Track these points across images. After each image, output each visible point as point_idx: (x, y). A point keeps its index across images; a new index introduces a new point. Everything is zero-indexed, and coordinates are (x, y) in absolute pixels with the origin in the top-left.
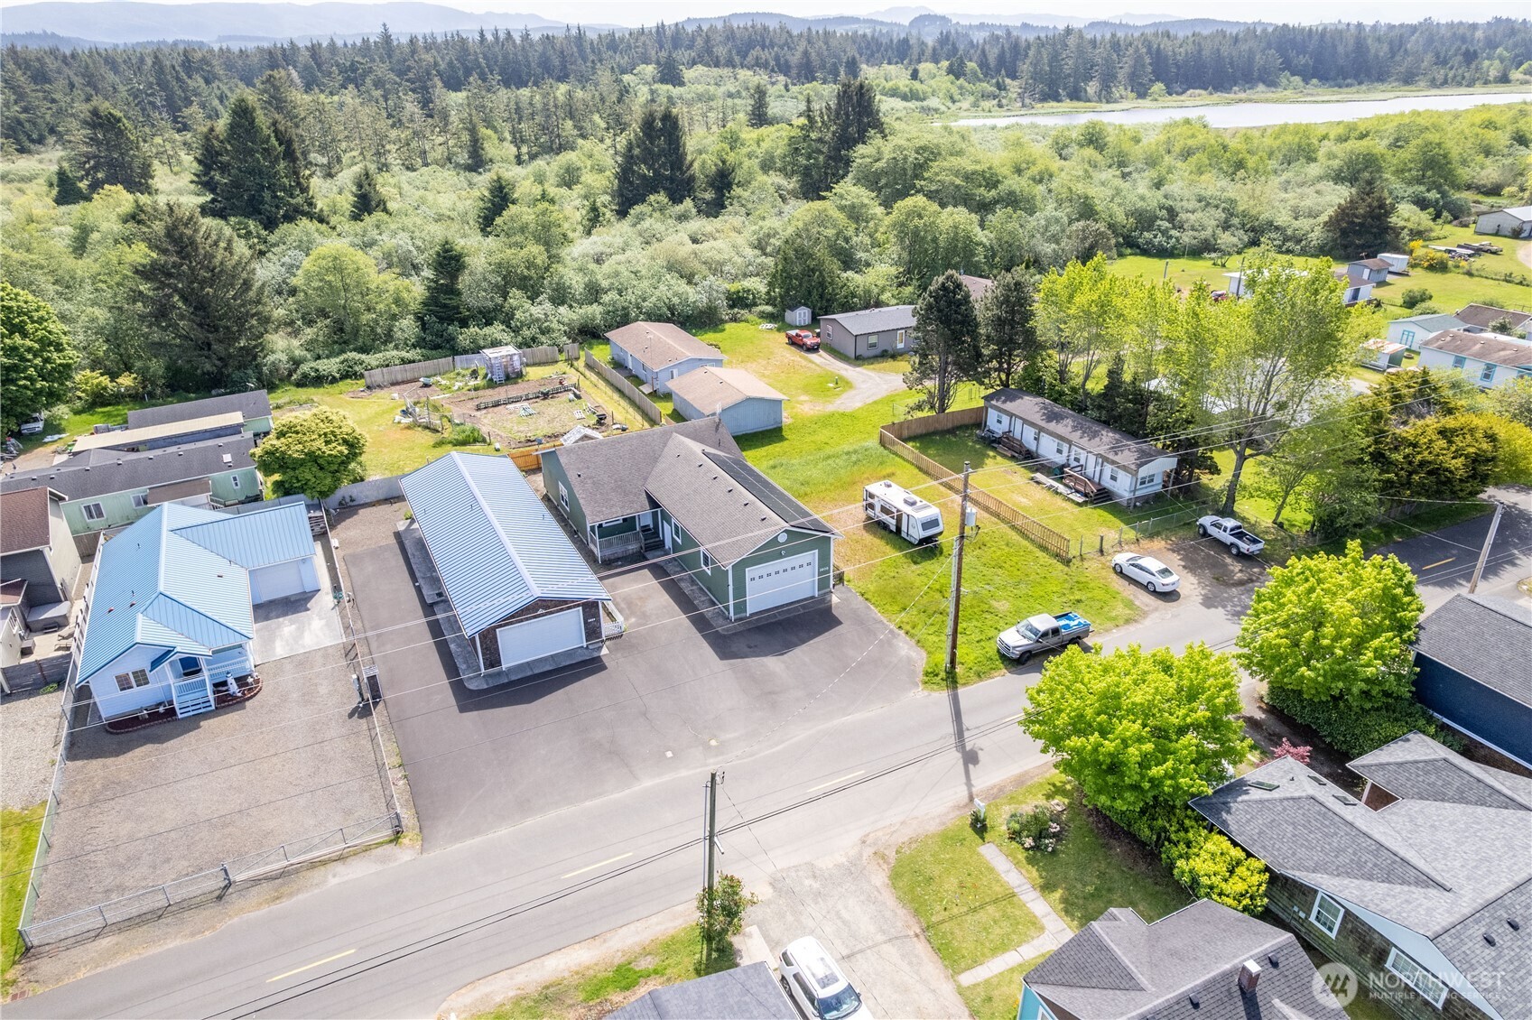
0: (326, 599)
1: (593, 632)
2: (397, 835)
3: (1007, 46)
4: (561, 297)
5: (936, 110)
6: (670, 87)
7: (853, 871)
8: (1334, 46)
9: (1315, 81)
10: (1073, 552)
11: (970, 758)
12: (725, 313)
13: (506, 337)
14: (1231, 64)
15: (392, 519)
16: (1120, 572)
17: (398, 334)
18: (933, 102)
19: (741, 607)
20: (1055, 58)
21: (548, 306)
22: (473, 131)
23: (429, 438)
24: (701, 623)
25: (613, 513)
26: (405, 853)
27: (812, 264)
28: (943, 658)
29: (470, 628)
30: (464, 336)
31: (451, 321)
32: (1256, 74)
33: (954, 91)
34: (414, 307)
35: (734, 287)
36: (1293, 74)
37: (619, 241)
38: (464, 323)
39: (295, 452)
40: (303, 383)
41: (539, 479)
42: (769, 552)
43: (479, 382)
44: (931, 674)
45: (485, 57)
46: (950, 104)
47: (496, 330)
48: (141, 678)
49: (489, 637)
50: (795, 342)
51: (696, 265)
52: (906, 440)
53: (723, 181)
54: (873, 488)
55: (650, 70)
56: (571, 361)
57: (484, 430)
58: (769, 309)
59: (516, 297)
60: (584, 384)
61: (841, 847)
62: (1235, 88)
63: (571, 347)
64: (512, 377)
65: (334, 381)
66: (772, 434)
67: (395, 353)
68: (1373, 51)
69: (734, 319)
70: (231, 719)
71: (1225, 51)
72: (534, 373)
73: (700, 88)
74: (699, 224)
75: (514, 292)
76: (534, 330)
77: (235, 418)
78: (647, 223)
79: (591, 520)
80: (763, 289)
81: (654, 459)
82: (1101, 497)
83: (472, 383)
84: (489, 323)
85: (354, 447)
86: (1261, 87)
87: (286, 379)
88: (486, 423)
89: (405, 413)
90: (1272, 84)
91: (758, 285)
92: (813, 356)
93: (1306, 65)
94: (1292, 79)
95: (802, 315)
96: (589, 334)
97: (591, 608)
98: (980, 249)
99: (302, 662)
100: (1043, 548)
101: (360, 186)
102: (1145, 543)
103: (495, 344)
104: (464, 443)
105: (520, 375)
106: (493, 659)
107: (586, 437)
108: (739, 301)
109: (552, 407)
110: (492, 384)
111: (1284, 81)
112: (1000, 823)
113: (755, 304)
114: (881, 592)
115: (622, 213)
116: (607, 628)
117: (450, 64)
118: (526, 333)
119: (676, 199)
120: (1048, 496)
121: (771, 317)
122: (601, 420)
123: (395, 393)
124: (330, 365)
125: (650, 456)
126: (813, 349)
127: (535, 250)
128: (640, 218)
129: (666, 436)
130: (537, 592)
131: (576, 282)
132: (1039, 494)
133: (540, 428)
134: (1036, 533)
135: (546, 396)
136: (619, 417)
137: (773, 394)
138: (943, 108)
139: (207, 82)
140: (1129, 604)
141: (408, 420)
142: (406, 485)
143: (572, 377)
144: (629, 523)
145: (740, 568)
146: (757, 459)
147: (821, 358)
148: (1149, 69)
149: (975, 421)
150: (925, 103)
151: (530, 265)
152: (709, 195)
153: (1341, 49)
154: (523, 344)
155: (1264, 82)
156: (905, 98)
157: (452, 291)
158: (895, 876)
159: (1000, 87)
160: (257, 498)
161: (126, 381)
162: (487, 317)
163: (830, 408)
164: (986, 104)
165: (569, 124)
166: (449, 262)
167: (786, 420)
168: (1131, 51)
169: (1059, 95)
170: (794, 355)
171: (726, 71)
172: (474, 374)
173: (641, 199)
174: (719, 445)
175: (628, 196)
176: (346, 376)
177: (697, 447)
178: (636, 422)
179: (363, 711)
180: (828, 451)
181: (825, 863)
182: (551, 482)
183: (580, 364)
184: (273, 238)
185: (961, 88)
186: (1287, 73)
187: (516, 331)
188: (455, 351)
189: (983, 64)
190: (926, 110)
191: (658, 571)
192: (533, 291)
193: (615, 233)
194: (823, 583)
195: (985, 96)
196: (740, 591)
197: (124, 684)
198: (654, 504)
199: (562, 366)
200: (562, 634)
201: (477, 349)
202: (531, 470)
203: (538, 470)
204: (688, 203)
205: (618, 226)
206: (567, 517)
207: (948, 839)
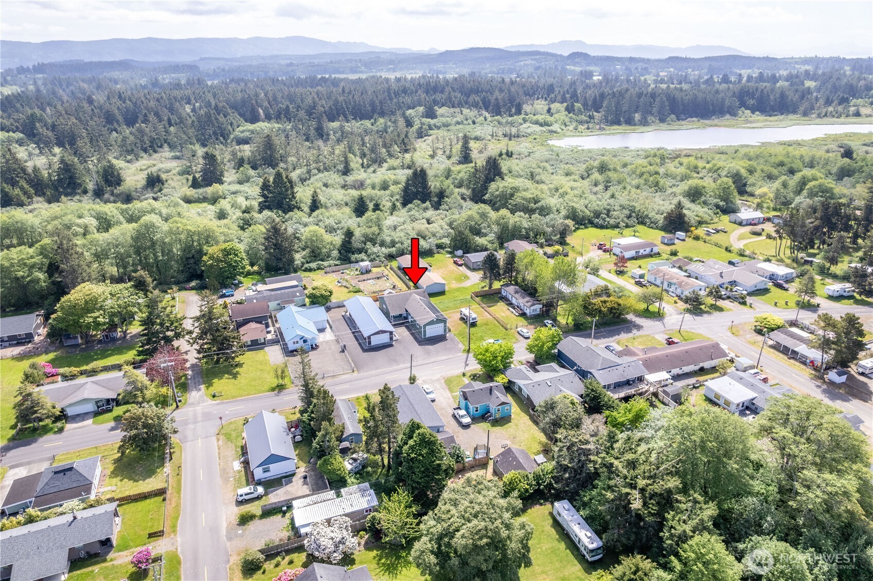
0: (328, 329)
1: (391, 339)
2: (353, 371)
3: (597, 95)
4: (382, 244)
5: (555, 132)
6: (430, 120)
7: (438, 380)
8: (768, 96)
9: (757, 113)
10: (509, 327)
11: (467, 365)
12: (435, 250)
13: (365, 258)
14: (713, 105)
15: (341, 311)
16: (518, 333)
17: (332, 255)
18: (556, 127)
19: (425, 335)
20: (618, 104)
21: (379, 248)
22: (346, 158)
23: (346, 290)
24: (416, 338)
25: (397, 313)
26: (356, 374)
27: (463, 236)
28: (468, 348)
29: (366, 335)
30: (353, 257)
31: (349, 252)
32: (726, 109)
33: (567, 120)
34: (338, 246)
35: (439, 241)
36: (746, 109)
37: (402, 220)
38: (353, 254)
39: (318, 294)
40: (306, 270)
41: (378, 303)
42: (431, 323)
43: (358, 273)
44: (464, 350)
45: (346, 103)
46: (563, 127)
47: (363, 256)
48: (297, 342)
49: (369, 337)
50: (455, 262)
51: (427, 233)
52: (477, 297)
53: (441, 195)
54: (462, 309)
55: (421, 109)
56: (385, 266)
57: (362, 288)
58: (449, 250)
59: (369, 244)
60: (390, 275)
61: (438, 376)
62: (713, 117)
63: (386, 262)
64: (368, 271)
65: (315, 270)
66: (442, 293)
67: (332, 262)
68: (790, 98)
69: (438, 253)
70: (315, 352)
71: (709, 98)
72: (374, 270)
73: (444, 120)
74: (430, 213)
75: (368, 243)
76: (374, 256)
77: (294, 283)
78: (412, 213)
79: (391, 314)
80: (448, 242)
81: (408, 300)
82: (523, 315)
83: (357, 273)
84: (360, 253)
85: (331, 292)
86: (728, 116)
87: (300, 269)
88: (362, 286)
89: (338, 282)
90: (734, 114)
91: (446, 241)
92: (460, 268)
93: (753, 105)
94: (746, 111)
95: (460, 252)
96: (391, 257)
97: (391, 333)
98: (523, 230)
99: (327, 342)
100: (502, 326)
101: (313, 197)
102: (529, 326)
103: (362, 260)
104: (356, 292)
105: (370, 271)
106: (370, 343)
107: (390, 293)
108: (440, 247)
109: (380, 282)
110: (362, 274)
111: (740, 112)
112: (468, 374)
113: (445, 248)
114: (459, 334)
115: (404, 204)
116: (394, 338)
117: (330, 107)
118: (372, 257)
119: (424, 202)
120: (510, 314)
121: (450, 253)
122: (394, 287)
123: (334, 275)
124: (313, 265)
125: (406, 298)
126: (461, 265)
127: (375, 229)
128: (410, 210)
129: (411, 294)
130: (380, 329)
131: (388, 239)
132: (508, 313)
133: (377, 288)
134: (502, 323)
135: (378, 278)
136: (399, 286)
137: (443, 282)
138: (559, 130)
139: (225, 116)
140: (517, 339)
141: (339, 285)
142: (345, 303)
143: (386, 272)
144: (401, 315)
145: (425, 326)
146: (434, 301)
147: (463, 269)
148: (668, 108)
149: (498, 292)
150: (551, 128)
151: (374, 234)
152: (436, 199)
153: (772, 97)
154: (371, 261)
155: (730, 114)
156: (541, 125)
157: (349, 242)
158: (446, 381)
159: (591, 117)
160: (304, 305)
161: (256, 268)
162: (360, 251)
163: (461, 286)
164: (581, 128)
165: (384, 150)
166: (349, 234)
167: (447, 289)
168: (659, 99)
169: (620, 121)
170: (454, 267)
171: (457, 110)
172: (357, 270)
173: (411, 202)
174: (424, 297)
175: (408, 198)
176: (318, 269)
177: (418, 297)
178: (405, 288)
179: (343, 351)
180: (456, 298)
181: (433, 379)
182: (381, 304)
183: (388, 267)
184: (287, 216)
185: (571, 118)
186: (743, 109)
187: (369, 256)
188: (351, 262)
189: (585, 105)
190: (551, 132)
191: (407, 327)
192: (374, 242)
193: (402, 214)
194: (445, 331)
195: (581, 123)
196: (425, 331)
197: (294, 343)
198: (407, 311)
199: (383, 268)
200: (385, 338)
201: (357, 262)
202: (376, 300)
203: (377, 300)
204: (428, 203)
205: (402, 211)
206: (386, 314)
207: (458, 376)
